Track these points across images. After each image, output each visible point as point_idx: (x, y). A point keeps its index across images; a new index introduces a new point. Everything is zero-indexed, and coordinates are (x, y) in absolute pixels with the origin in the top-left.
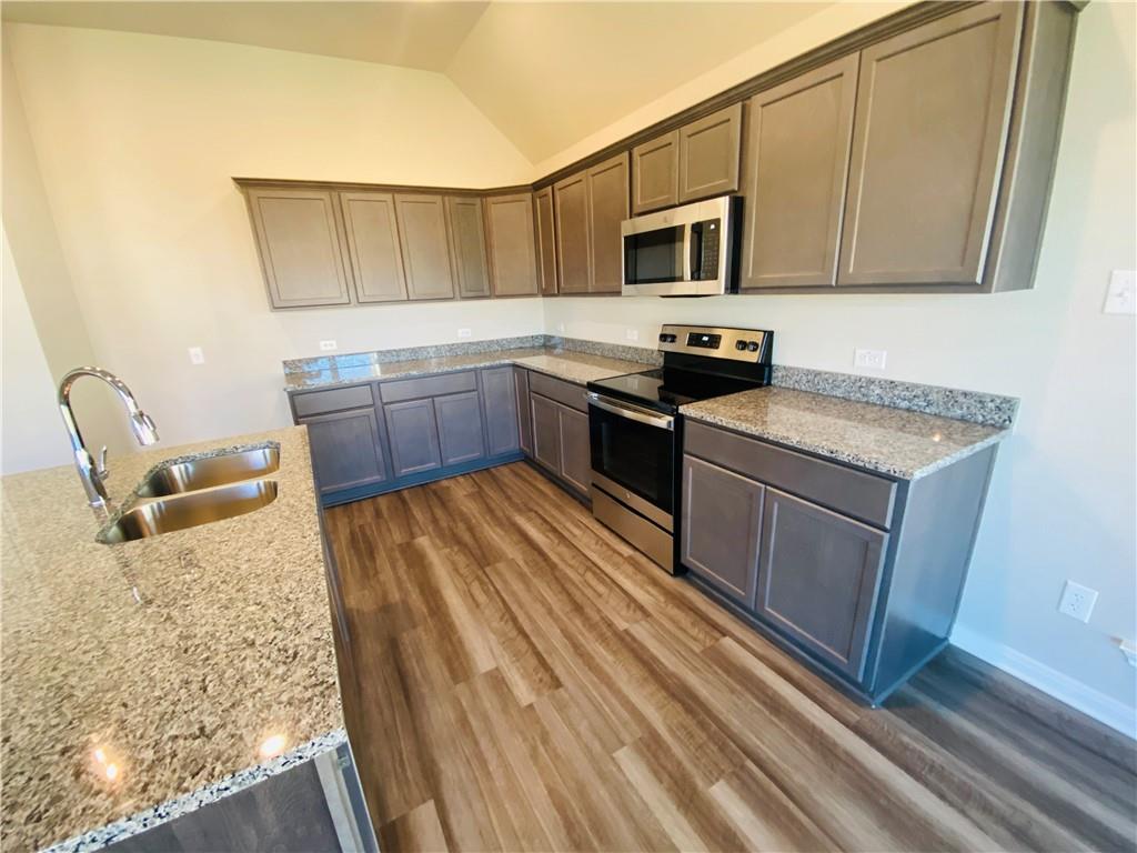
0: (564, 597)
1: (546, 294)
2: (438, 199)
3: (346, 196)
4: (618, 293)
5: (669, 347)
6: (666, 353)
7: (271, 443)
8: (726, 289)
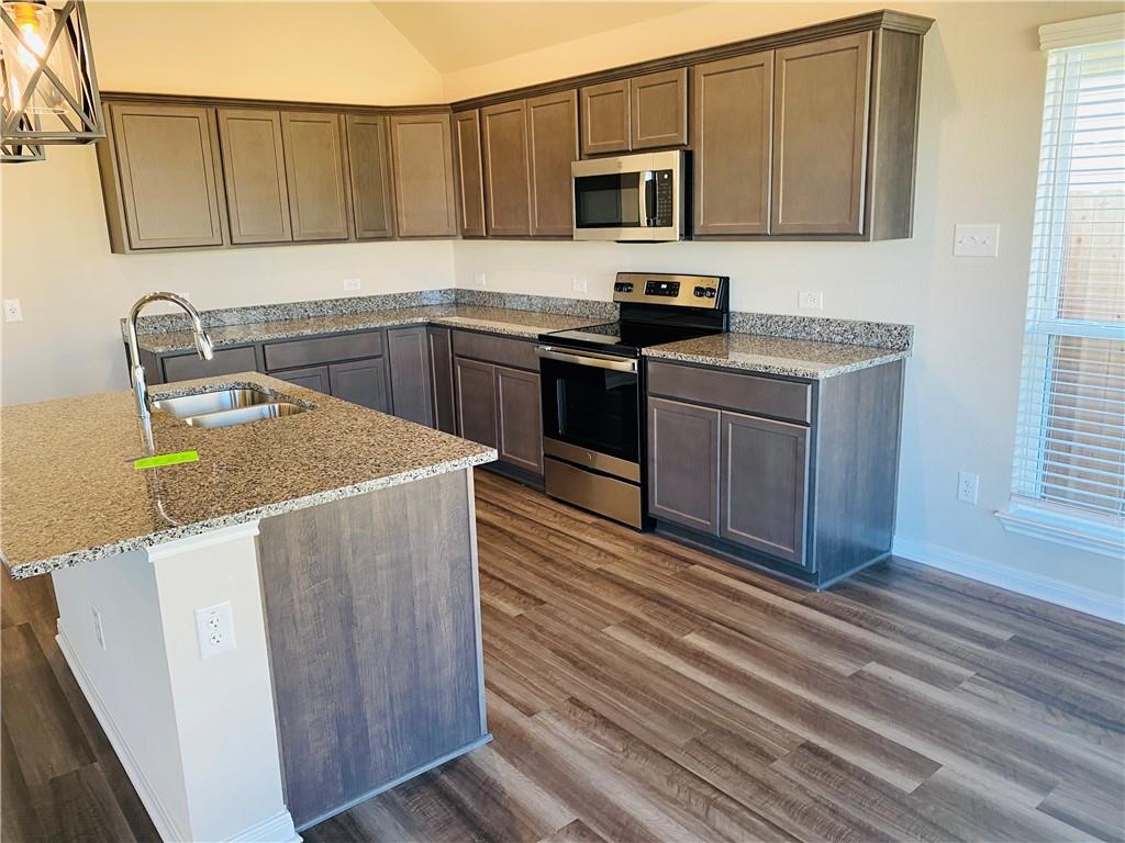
0: (531, 554)
1: (468, 235)
2: (333, 117)
3: (224, 113)
4: (570, 237)
5: (625, 297)
6: (623, 304)
7: (239, 384)
8: (681, 235)
